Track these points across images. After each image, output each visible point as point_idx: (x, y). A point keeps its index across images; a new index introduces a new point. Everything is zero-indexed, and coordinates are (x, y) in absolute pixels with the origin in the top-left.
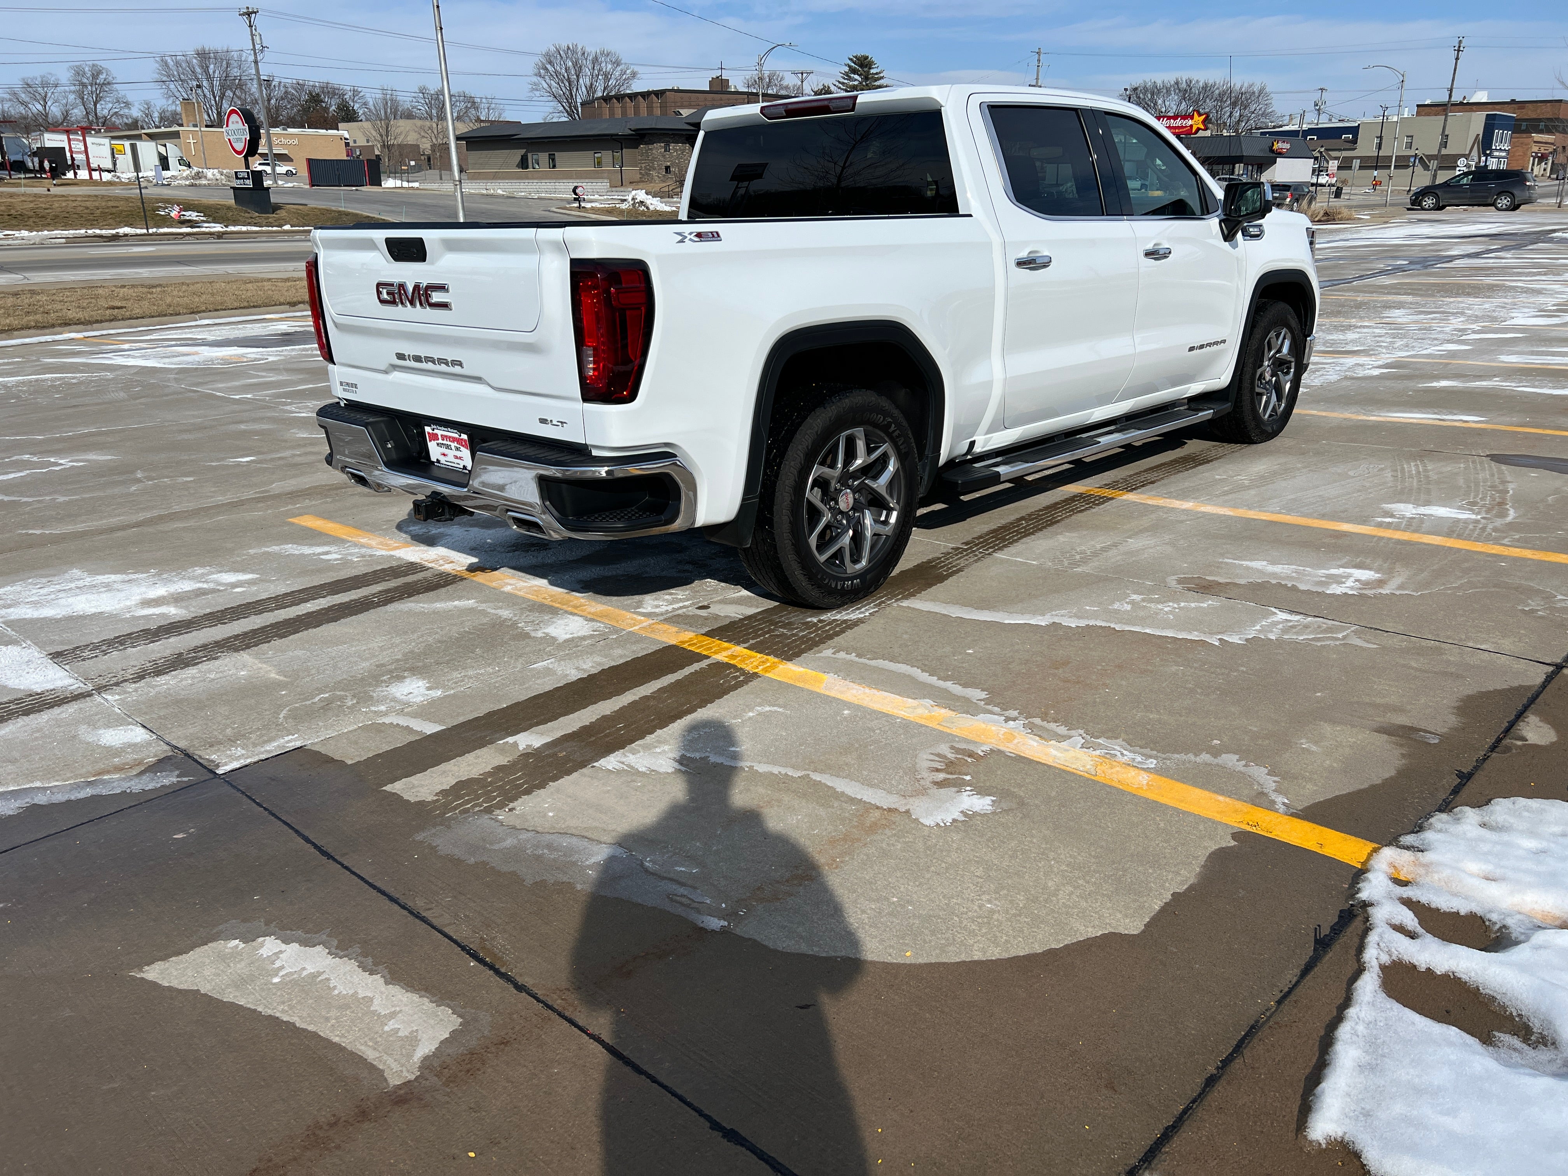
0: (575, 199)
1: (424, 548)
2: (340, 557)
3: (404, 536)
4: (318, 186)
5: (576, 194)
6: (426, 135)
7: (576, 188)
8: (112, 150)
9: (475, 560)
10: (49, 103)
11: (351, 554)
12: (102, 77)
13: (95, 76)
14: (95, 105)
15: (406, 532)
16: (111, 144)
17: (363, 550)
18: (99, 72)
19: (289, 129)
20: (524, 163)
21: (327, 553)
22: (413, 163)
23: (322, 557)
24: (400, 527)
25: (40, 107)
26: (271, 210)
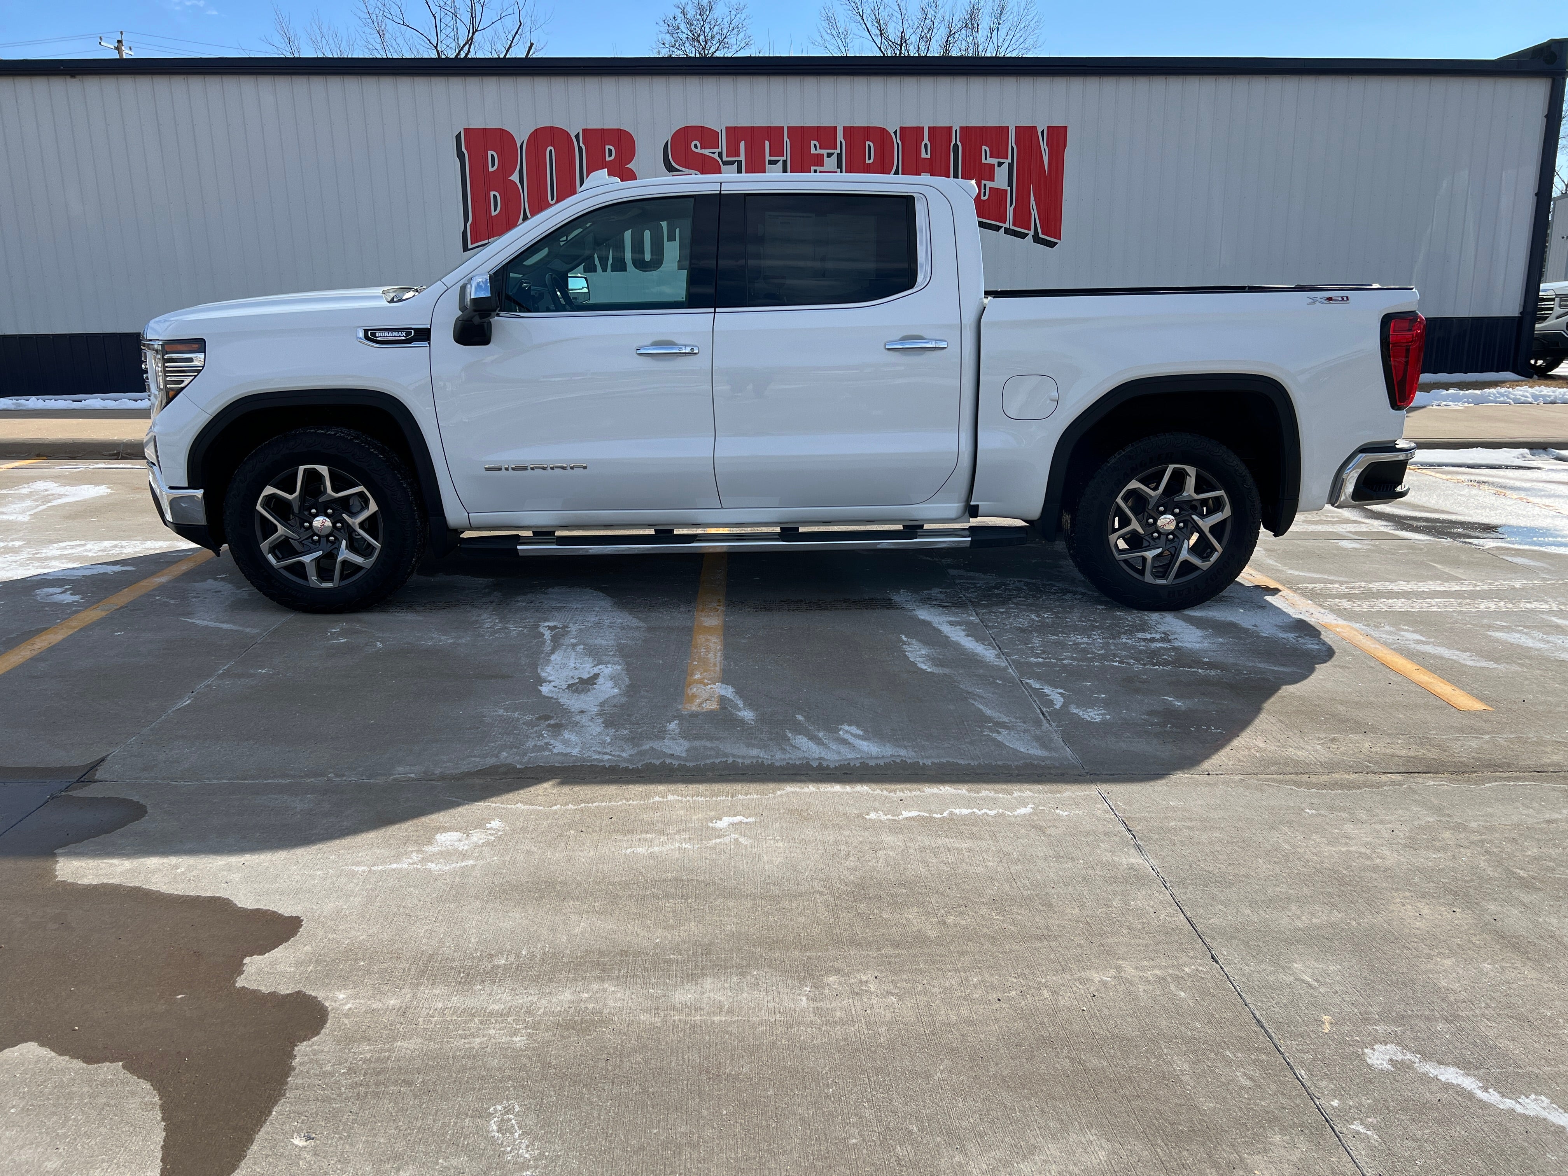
1: (1311, 620)
2: (1402, 633)
3: (1327, 640)
9: (1268, 598)
11: (1390, 633)
15: (1324, 643)
17: (1376, 634)
21: (1418, 642)
23: (1424, 639)
24: (1329, 653)
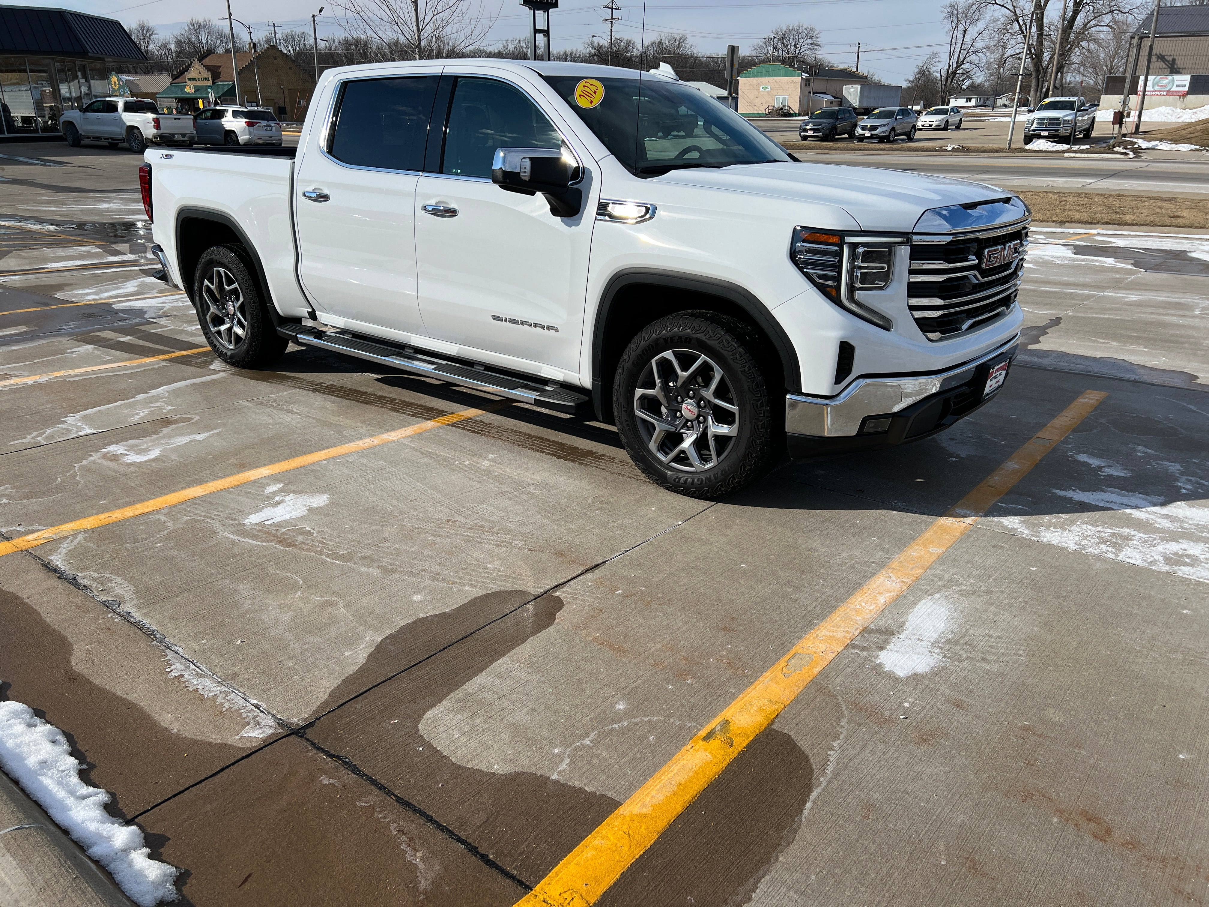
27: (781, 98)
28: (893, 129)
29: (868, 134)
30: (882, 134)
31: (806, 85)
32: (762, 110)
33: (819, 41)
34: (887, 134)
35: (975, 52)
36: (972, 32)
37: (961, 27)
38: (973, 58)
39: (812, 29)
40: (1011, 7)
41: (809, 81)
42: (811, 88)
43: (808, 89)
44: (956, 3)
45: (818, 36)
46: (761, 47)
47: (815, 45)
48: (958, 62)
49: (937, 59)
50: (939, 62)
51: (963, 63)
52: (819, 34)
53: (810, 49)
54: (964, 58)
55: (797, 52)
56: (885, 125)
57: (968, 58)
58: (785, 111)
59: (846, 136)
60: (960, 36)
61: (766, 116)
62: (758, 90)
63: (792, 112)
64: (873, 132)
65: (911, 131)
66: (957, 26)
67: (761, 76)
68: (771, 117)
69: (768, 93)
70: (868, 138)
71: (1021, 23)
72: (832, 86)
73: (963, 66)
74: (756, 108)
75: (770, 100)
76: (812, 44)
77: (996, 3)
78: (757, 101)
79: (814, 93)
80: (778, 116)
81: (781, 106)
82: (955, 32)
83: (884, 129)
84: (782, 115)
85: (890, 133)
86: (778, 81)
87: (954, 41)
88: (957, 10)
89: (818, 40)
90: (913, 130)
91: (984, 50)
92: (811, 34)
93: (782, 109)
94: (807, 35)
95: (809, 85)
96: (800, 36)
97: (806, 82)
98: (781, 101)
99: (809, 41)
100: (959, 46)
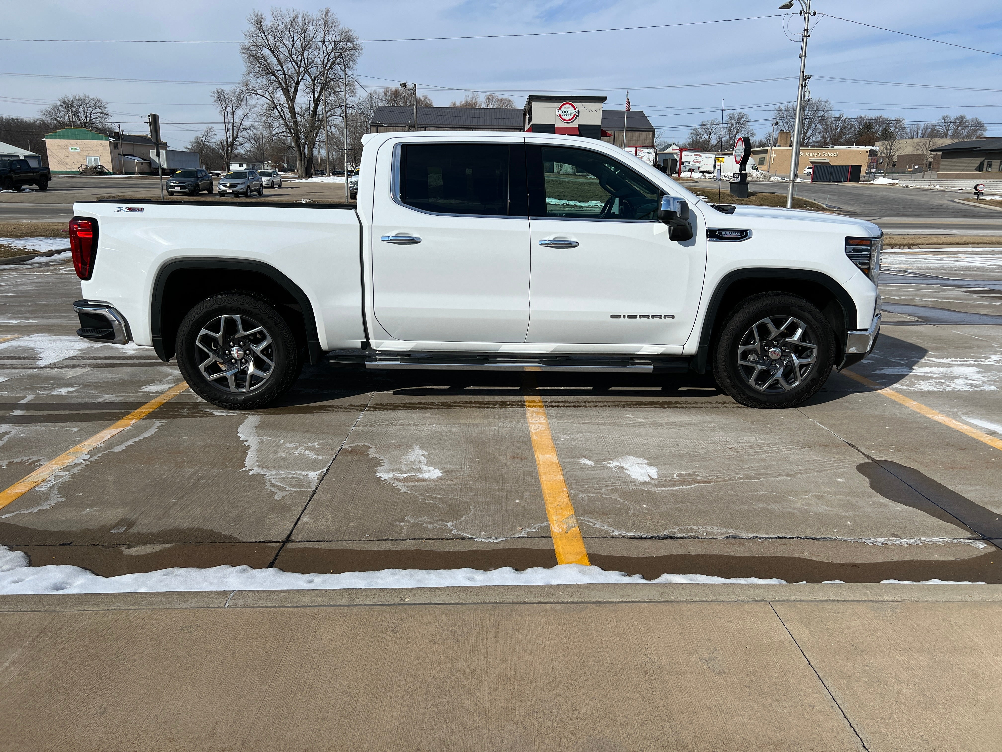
0: (975, 193)
4: (816, 182)
5: (976, 190)
6: (919, 148)
7: (978, 185)
8: (715, 160)
10: (712, 135)
12: (743, 120)
13: (739, 119)
14: (735, 135)
16: (715, 157)
18: (743, 117)
19: (835, 147)
20: (980, 168)
22: (917, 167)
25: (707, 137)
26: (746, 196)
27: (93, 158)
28: (249, 186)
29: (229, 191)
30: (241, 191)
31: (115, 148)
32: (75, 168)
33: (108, 111)
34: (245, 190)
35: (245, 129)
36: (239, 113)
37: (229, 109)
38: (244, 133)
39: (98, 101)
40: (269, 98)
41: (117, 145)
42: (120, 150)
43: (117, 152)
44: (222, 91)
45: (106, 106)
46: (50, 113)
47: (104, 114)
48: (233, 136)
49: (213, 133)
50: (215, 135)
51: (237, 137)
52: (106, 105)
53: (101, 117)
54: (237, 133)
55: (88, 119)
56: (242, 184)
57: (241, 134)
58: (100, 170)
59: (206, 192)
60: (230, 116)
61: (81, 173)
62: (67, 150)
63: (106, 171)
64: (234, 189)
65: (260, 188)
66: (226, 108)
67: (68, 138)
68: (87, 174)
69: (78, 153)
70: (230, 193)
71: (280, 110)
72: (139, 149)
73: (237, 139)
74: (68, 166)
75: (81, 160)
76: (100, 113)
77: (258, 94)
78: (68, 160)
79: (124, 155)
80: (93, 174)
81: (94, 165)
82: (226, 113)
83: (242, 186)
84: (97, 173)
85: (247, 190)
86: (86, 143)
87: (226, 120)
88: (224, 96)
89: (106, 109)
90: (261, 187)
91: (251, 128)
92: (97, 103)
93: (96, 168)
94: (95, 105)
95: (118, 148)
96: (88, 105)
97: (114, 146)
98: (93, 160)
99: (98, 110)
100: (231, 124)
